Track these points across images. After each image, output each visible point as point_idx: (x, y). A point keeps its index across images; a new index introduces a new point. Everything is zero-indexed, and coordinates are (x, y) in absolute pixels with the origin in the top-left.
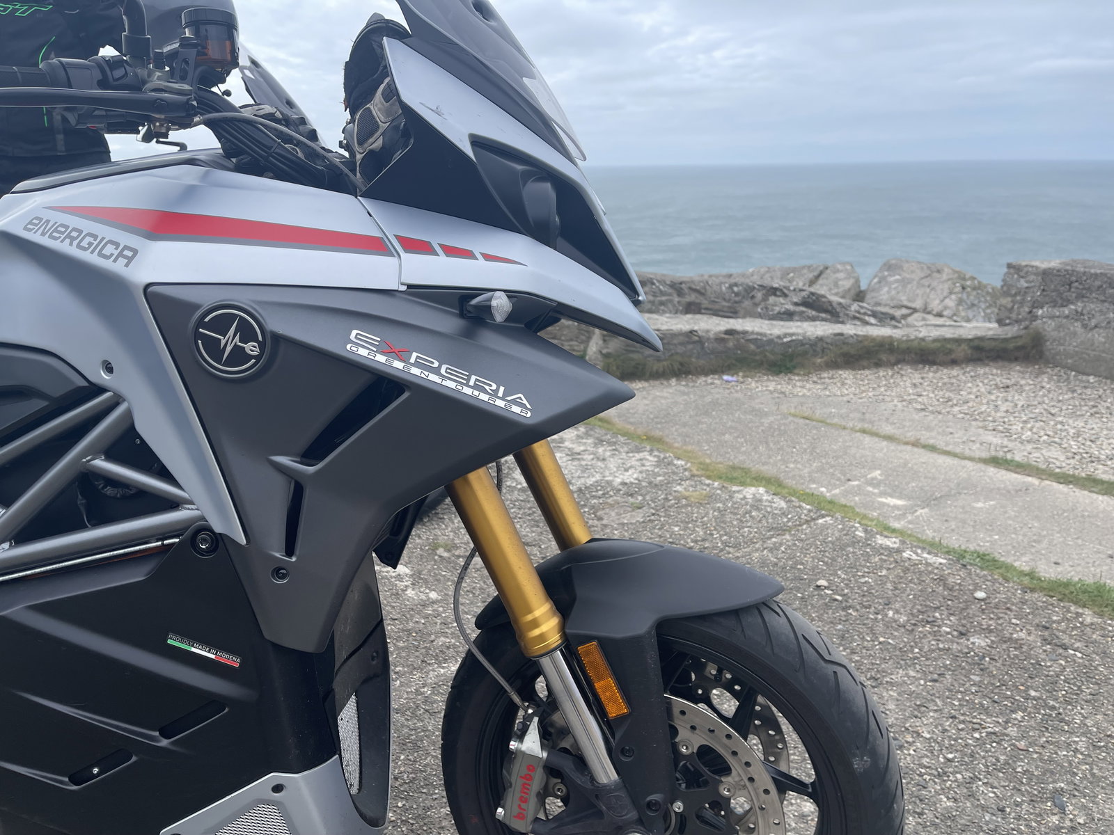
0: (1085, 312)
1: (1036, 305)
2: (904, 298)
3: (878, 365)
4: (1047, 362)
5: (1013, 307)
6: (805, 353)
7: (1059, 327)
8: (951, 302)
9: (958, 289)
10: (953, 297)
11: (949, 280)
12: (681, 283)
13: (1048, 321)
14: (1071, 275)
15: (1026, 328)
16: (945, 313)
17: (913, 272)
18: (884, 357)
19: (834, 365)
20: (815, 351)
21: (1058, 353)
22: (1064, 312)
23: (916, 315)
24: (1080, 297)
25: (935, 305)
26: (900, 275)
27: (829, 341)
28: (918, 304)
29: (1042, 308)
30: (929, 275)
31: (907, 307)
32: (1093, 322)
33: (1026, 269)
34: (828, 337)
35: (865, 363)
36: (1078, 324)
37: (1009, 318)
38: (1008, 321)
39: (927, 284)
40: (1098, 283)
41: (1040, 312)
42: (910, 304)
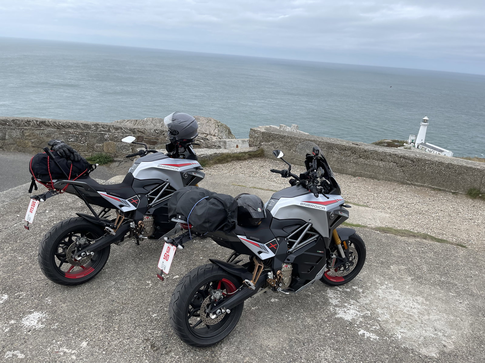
0: (274, 144)
1: (261, 141)
2: (203, 130)
3: (227, 162)
4: (265, 157)
5: (254, 141)
6: (207, 160)
7: (268, 148)
8: (216, 131)
9: (217, 126)
10: (216, 129)
11: (214, 123)
12: (134, 129)
13: (265, 146)
14: (270, 134)
15: (259, 148)
16: (216, 135)
17: (203, 121)
18: (229, 159)
19: (216, 163)
20: (210, 159)
21: (268, 155)
22: (269, 144)
23: (208, 136)
24: (273, 140)
25: (212, 132)
26: (200, 122)
27: (213, 155)
28: (208, 132)
29: (263, 142)
30: (208, 122)
31: (206, 134)
32: (277, 147)
33: (257, 131)
34: (213, 154)
35: (224, 162)
36: (273, 147)
37: (253, 144)
38: (252, 145)
39: (208, 125)
40: (277, 137)
41: (262, 143)
42: (205, 132)
